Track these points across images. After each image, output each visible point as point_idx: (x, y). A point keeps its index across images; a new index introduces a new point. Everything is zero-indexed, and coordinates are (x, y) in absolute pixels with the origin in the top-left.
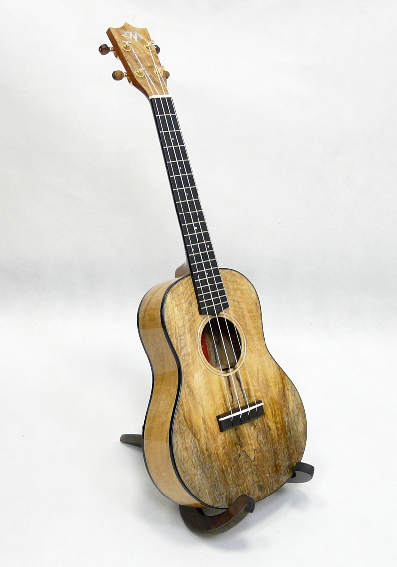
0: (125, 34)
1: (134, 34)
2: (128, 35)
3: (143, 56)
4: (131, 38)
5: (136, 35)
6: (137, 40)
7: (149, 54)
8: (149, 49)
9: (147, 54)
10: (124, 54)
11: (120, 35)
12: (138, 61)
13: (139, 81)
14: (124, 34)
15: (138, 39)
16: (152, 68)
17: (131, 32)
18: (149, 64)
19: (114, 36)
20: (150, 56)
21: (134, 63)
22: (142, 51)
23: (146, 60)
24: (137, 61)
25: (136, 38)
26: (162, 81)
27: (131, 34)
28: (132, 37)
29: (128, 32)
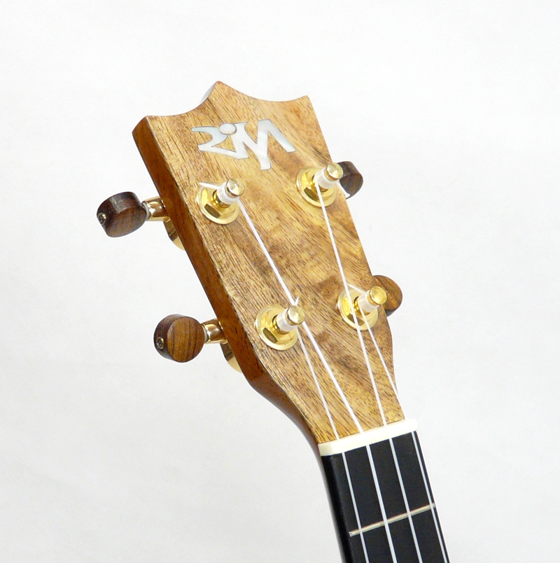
0: (218, 139)
1: (252, 133)
2: (228, 143)
3: (292, 235)
4: (241, 154)
5: (262, 137)
6: (265, 164)
7: (316, 222)
8: (315, 198)
9: (311, 226)
10: (209, 245)
11: (191, 145)
12: (269, 267)
13: (276, 372)
14: (209, 138)
15: (272, 157)
16: (328, 295)
17: (240, 127)
18: (318, 274)
19: (166, 154)
20: (322, 234)
21: (254, 280)
22: (288, 213)
23: (305, 256)
24: (265, 270)
25: (261, 150)
26: (371, 350)
27: (241, 137)
28: (247, 148)
29: (227, 128)
